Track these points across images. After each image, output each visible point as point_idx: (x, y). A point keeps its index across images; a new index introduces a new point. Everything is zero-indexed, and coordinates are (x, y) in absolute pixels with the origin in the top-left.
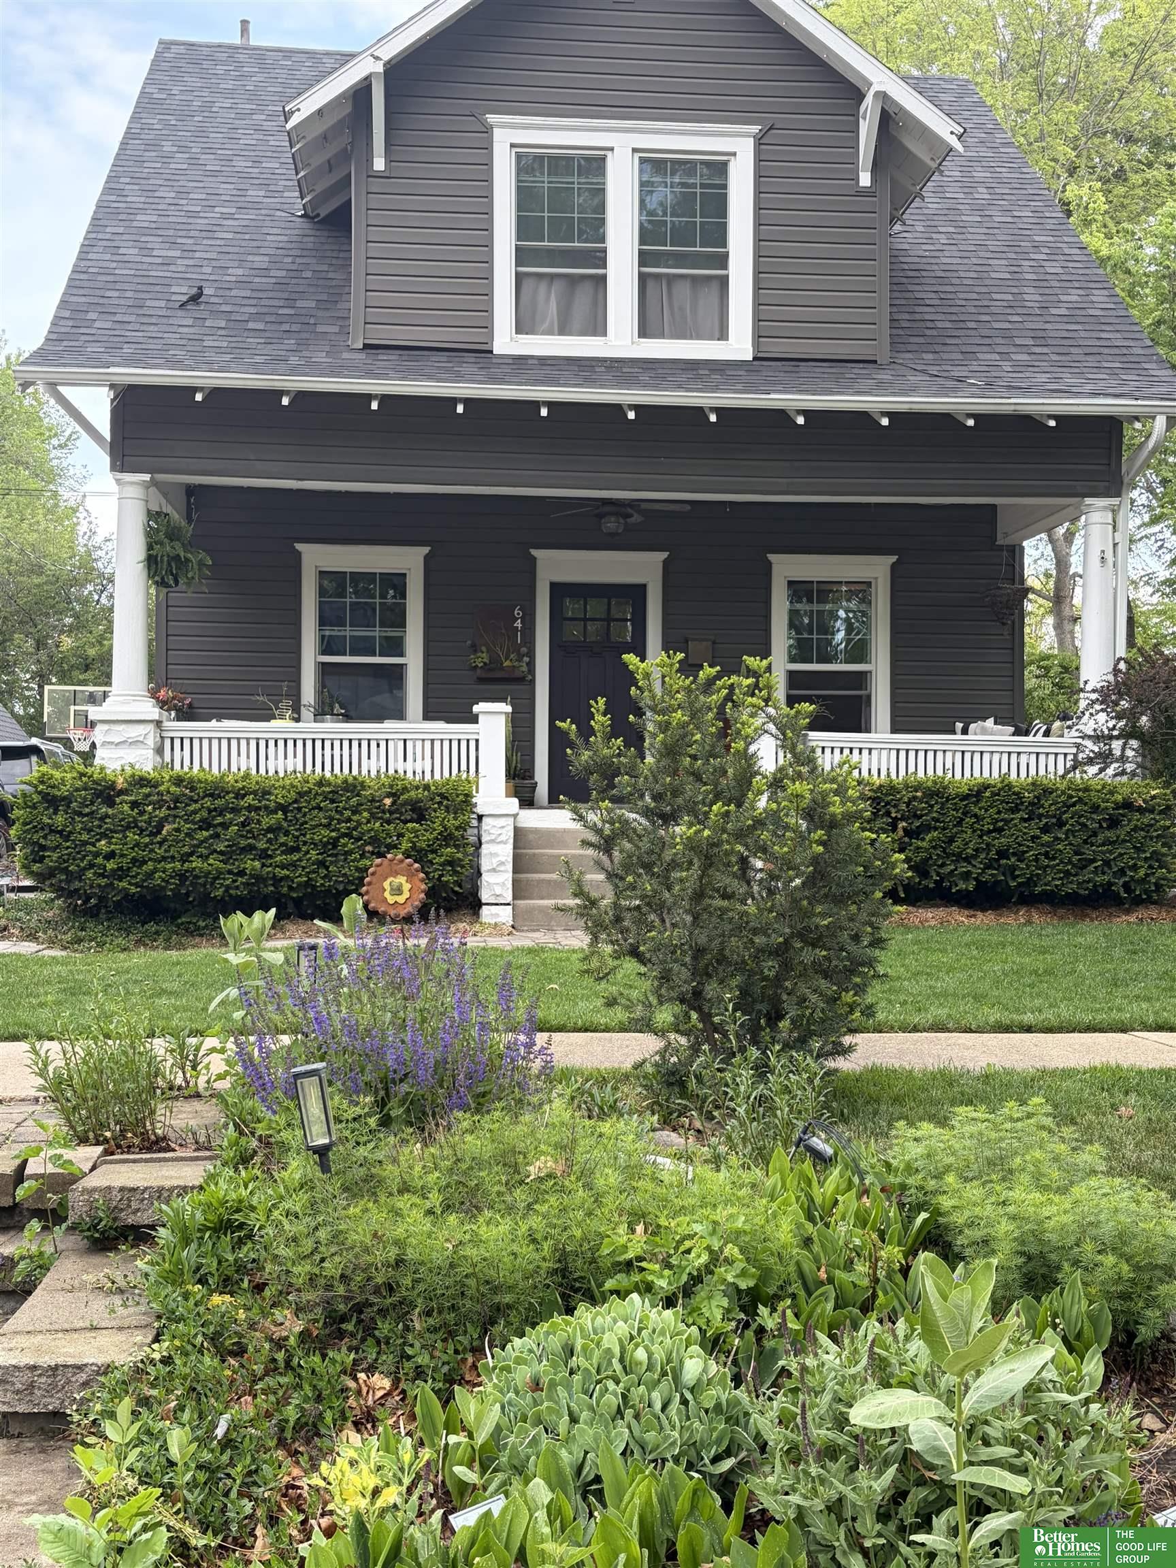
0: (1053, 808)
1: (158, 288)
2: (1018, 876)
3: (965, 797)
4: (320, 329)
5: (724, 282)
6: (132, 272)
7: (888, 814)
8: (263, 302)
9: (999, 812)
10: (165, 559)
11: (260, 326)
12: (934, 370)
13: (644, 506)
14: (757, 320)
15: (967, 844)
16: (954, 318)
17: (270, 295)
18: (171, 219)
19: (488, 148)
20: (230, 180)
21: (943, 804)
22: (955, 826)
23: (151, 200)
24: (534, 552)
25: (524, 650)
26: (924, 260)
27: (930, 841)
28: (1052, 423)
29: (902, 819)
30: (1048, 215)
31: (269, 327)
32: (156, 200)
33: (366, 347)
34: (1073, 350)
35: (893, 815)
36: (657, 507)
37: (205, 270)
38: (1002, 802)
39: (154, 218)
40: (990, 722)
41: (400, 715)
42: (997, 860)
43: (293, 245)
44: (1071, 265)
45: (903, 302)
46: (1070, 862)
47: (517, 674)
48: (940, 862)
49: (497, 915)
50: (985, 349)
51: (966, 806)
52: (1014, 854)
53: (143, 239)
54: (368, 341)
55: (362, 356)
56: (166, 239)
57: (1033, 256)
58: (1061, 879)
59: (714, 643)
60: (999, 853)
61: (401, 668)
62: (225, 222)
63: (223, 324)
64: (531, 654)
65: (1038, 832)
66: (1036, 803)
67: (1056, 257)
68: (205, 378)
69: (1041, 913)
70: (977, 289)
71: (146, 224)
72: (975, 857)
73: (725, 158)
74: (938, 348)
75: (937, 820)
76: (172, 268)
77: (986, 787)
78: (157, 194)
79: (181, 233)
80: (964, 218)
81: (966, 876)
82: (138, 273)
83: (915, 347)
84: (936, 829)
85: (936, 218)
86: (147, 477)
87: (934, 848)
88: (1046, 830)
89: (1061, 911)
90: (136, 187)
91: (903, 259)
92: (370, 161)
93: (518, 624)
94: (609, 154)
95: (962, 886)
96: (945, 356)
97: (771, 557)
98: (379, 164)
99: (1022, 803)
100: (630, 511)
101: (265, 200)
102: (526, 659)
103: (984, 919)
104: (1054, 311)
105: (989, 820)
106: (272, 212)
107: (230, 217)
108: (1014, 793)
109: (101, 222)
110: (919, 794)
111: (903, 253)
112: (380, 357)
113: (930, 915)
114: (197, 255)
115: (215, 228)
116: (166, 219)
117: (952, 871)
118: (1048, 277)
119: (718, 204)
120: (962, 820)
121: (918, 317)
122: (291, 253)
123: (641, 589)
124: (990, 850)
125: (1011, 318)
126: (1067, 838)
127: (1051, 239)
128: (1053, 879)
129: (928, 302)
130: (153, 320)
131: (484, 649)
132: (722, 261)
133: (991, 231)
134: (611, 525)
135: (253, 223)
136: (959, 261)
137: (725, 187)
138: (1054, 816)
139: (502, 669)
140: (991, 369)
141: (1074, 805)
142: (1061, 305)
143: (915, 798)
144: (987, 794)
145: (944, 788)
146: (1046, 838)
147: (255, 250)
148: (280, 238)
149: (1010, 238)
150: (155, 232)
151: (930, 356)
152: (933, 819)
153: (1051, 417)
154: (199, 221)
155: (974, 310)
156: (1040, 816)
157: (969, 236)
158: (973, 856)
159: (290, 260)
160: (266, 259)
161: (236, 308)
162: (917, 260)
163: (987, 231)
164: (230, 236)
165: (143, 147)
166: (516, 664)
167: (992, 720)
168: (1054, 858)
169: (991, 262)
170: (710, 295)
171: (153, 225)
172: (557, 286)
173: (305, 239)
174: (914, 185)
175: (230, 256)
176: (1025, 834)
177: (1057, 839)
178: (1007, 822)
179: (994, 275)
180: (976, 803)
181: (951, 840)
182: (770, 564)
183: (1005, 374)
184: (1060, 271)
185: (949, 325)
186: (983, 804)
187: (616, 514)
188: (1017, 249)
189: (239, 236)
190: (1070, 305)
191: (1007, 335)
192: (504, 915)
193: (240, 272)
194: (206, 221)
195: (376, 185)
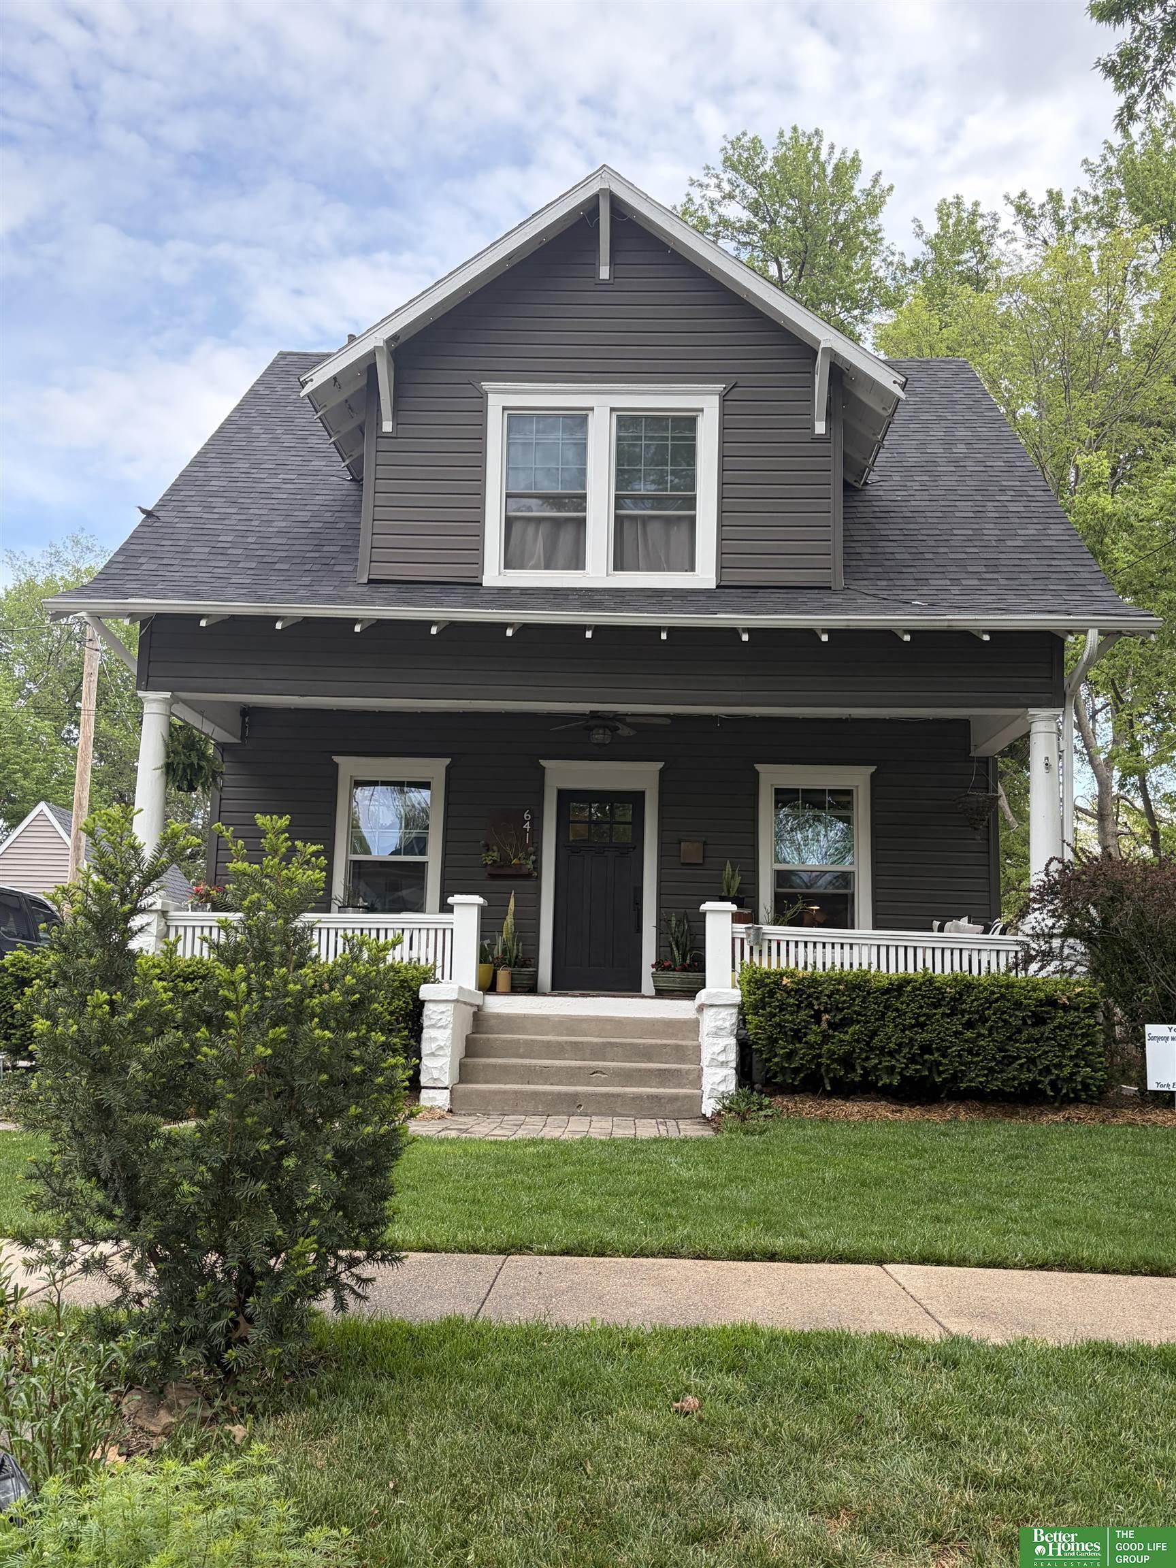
0: (975, 1004)
1: (207, 538)
2: (943, 1072)
3: (886, 991)
4: (337, 568)
5: (692, 521)
6: (190, 525)
7: (810, 1006)
8: (294, 548)
9: (921, 1007)
10: (181, 766)
11: (286, 567)
12: (884, 594)
13: (629, 720)
14: (721, 553)
15: (890, 1038)
16: (914, 550)
17: (303, 542)
18: (238, 484)
19: (483, 411)
20: (300, 453)
21: (864, 997)
22: (876, 1020)
23: (227, 470)
24: (543, 763)
25: (531, 849)
26: (896, 504)
27: (853, 1034)
28: (986, 638)
29: (826, 1011)
30: (1018, 464)
31: (294, 567)
32: (232, 470)
33: (370, 581)
34: (1022, 576)
35: (816, 1007)
36: (641, 720)
37: (253, 523)
38: (923, 997)
39: (225, 484)
40: (964, 922)
41: (419, 907)
42: (921, 1055)
43: (338, 503)
44: (1033, 504)
45: (869, 538)
46: (994, 1058)
47: (524, 871)
48: (864, 1056)
49: (434, 1099)
50: (937, 576)
51: (887, 1000)
52: (938, 1049)
53: (210, 500)
54: (371, 577)
55: (365, 589)
56: (229, 499)
57: (998, 498)
58: (984, 1075)
59: (705, 844)
60: (921, 1048)
61: (423, 865)
62: (284, 486)
63: (253, 565)
64: (538, 852)
65: (960, 1028)
66: (958, 999)
67: (1021, 498)
68: (210, 606)
69: (969, 1110)
70: (940, 526)
71: (215, 489)
72: (899, 1051)
73: (694, 414)
74: (892, 576)
75: (859, 1014)
76: (226, 522)
77: (908, 981)
78: (234, 465)
79: (243, 495)
80: (939, 469)
81: (891, 1070)
82: (195, 526)
83: (872, 576)
84: (859, 1022)
85: (913, 469)
86: (168, 695)
87: (858, 1041)
88: (969, 1025)
89: (991, 1109)
90: (218, 460)
91: (875, 503)
92: (379, 424)
93: (527, 826)
94: (590, 413)
95: (886, 1080)
96: (898, 583)
97: (758, 767)
98: (387, 427)
99: (944, 998)
100: (618, 725)
101: (325, 468)
102: (533, 858)
103: (910, 1114)
104: (1009, 543)
105: (910, 1014)
106: (326, 478)
107: (290, 482)
108: (936, 989)
109: (178, 488)
110: (841, 987)
111: (878, 498)
112: (381, 590)
113: (856, 1109)
114: (251, 511)
115: (274, 491)
116: (235, 484)
117: (876, 1065)
118: (1009, 515)
119: (688, 453)
120: (884, 1014)
121: (879, 550)
122: (332, 509)
123: (641, 794)
124: (913, 1045)
125: (968, 550)
126: (990, 1034)
127: (1018, 483)
128: (977, 1076)
129: (891, 538)
130: (194, 563)
131: (495, 848)
132: (691, 502)
133: (962, 478)
134: (598, 736)
135: (308, 486)
136: (928, 503)
137: (694, 439)
138: (978, 1012)
139: (510, 866)
140: (939, 592)
141: (997, 1000)
142: (1017, 538)
143: (838, 990)
144: (909, 988)
145: (869, 981)
146: (969, 1034)
147: (302, 507)
148: (327, 497)
149: (979, 483)
150: (219, 494)
151: (885, 583)
152: (855, 1012)
153: (985, 632)
154: (263, 485)
155: (933, 544)
156: (963, 1012)
157: (941, 483)
158: (895, 1050)
159: (329, 514)
160: (310, 514)
161: (270, 553)
162: (889, 503)
163: (959, 479)
164: (284, 496)
165: (235, 431)
166: (523, 862)
167: (966, 919)
168: (978, 1055)
169: (957, 503)
170: (682, 531)
171: (222, 489)
172: (543, 529)
173: (349, 498)
174: (874, 434)
175: (279, 512)
176: (947, 1029)
177: (979, 1035)
178: (929, 1017)
179: (957, 514)
180: (897, 998)
181: (874, 1034)
182: (758, 773)
183: (952, 597)
184: (1022, 509)
185: (907, 556)
186: (904, 999)
187: (605, 727)
188: (985, 493)
189: (292, 496)
190: (1027, 538)
191: (961, 564)
192: (441, 1099)
193: (284, 524)
194: (269, 485)
195: (384, 444)
